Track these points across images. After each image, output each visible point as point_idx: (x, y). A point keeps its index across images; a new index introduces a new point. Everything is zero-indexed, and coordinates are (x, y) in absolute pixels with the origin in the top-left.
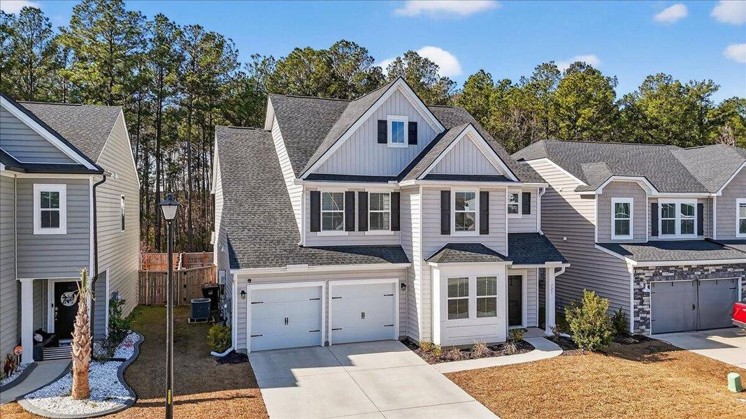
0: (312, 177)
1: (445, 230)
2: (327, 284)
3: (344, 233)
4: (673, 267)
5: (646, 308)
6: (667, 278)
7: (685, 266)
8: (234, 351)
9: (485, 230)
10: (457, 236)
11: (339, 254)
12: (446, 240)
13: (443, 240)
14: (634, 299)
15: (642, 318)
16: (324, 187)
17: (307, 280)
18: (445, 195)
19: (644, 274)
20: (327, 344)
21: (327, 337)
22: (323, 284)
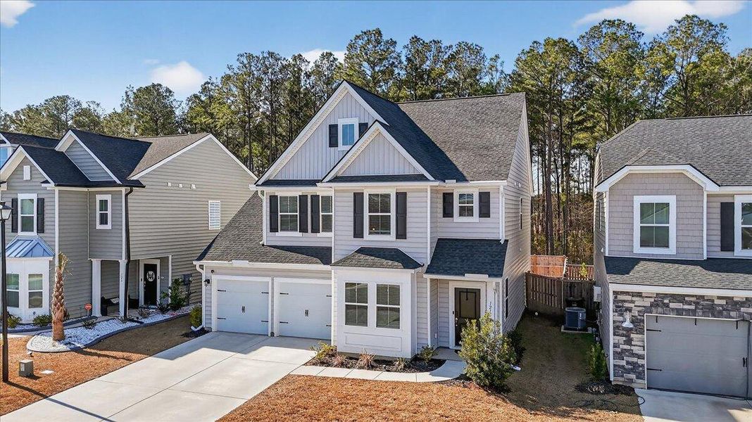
0: (268, 183)
1: (358, 233)
2: (273, 280)
3: (298, 234)
4: (693, 296)
5: (636, 350)
6: (679, 312)
7: (720, 298)
8: (203, 328)
9: (401, 234)
10: (371, 240)
11: (289, 253)
12: (359, 243)
13: (354, 243)
14: (614, 335)
15: (628, 363)
16: (281, 192)
17: (257, 275)
18: (358, 197)
19: (632, 302)
20: (272, 334)
21: (272, 328)
22: (269, 279)
